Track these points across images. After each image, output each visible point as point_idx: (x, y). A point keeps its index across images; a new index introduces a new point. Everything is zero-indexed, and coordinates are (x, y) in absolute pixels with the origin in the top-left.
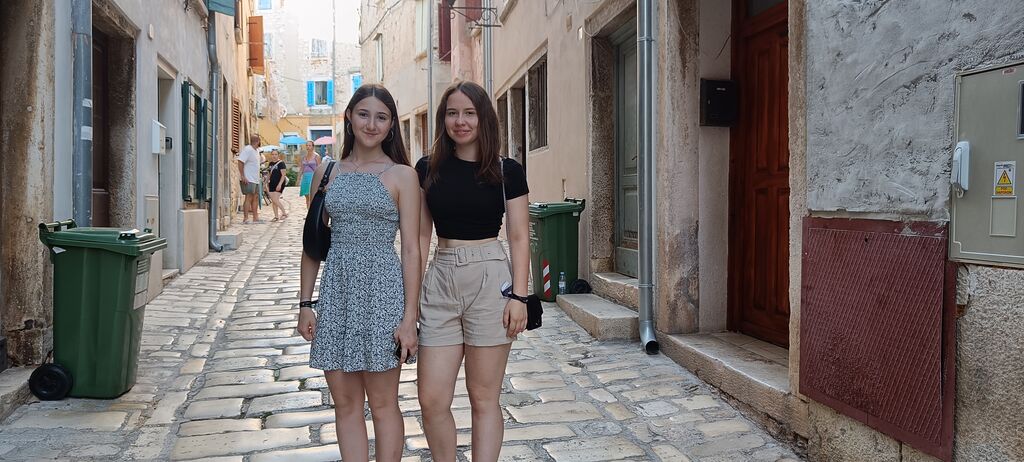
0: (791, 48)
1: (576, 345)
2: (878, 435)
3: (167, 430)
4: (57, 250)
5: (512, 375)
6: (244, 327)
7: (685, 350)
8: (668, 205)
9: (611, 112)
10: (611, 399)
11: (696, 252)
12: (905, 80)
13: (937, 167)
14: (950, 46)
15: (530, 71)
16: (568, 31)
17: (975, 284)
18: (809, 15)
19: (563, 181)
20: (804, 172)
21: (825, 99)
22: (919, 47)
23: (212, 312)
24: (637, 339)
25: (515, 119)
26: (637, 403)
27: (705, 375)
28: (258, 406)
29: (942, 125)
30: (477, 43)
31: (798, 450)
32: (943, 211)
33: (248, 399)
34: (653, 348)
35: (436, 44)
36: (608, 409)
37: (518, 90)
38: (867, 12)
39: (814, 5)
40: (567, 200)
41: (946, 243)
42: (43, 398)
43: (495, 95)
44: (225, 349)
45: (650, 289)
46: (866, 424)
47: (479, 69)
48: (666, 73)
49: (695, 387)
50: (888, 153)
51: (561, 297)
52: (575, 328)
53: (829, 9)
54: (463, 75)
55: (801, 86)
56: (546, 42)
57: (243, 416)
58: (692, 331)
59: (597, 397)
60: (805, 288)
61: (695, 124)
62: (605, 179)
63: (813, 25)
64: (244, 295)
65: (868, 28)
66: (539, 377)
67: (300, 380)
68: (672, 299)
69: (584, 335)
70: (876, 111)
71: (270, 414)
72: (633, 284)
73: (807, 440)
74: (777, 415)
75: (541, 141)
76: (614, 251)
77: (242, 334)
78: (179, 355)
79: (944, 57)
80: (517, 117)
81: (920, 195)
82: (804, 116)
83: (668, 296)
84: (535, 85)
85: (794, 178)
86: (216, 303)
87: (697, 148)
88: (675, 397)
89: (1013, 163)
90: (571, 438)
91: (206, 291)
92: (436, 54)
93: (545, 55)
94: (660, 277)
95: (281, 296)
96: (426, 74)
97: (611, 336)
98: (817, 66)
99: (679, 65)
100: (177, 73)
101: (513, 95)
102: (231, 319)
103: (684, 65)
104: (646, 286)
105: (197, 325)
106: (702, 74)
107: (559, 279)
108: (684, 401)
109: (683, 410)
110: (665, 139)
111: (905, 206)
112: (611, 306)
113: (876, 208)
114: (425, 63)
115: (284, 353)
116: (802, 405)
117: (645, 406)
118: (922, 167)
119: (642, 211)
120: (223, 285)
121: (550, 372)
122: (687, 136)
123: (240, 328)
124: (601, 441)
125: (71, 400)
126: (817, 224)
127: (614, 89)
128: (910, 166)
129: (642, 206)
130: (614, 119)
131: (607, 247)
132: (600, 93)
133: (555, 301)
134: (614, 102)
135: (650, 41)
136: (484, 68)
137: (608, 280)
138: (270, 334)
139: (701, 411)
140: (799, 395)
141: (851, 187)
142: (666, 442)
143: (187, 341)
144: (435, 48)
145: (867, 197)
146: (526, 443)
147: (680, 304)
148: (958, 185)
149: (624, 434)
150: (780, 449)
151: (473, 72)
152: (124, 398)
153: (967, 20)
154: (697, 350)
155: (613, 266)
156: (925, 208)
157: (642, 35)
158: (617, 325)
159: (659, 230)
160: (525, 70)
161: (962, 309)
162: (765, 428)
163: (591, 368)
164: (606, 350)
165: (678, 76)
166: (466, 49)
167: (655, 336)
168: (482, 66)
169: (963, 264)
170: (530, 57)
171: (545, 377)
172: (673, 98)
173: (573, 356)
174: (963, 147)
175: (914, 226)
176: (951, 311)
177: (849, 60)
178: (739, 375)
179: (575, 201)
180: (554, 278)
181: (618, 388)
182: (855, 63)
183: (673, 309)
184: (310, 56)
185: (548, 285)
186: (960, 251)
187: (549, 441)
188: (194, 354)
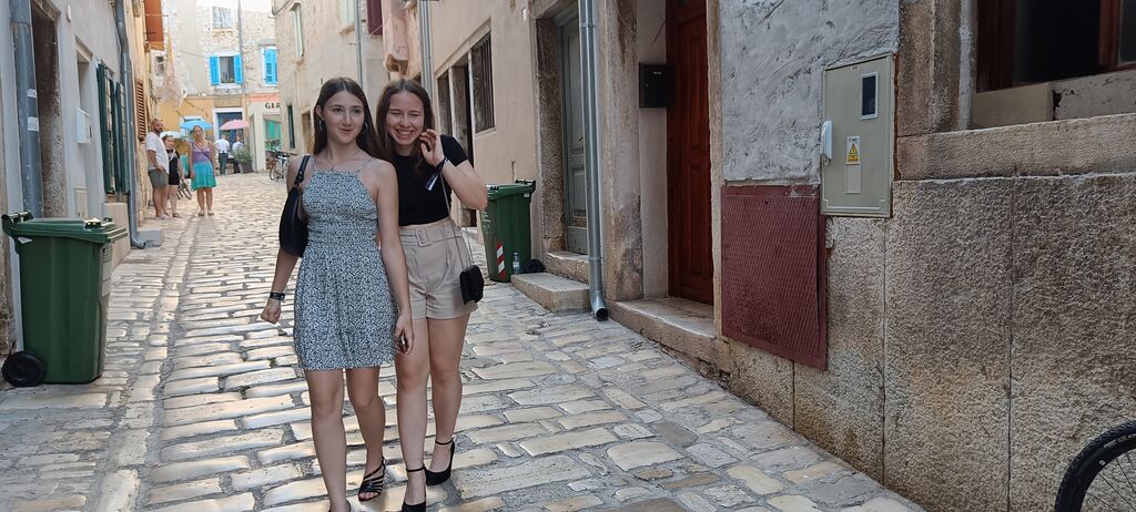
0: (709, 40)
1: (532, 318)
2: (779, 359)
3: (152, 405)
4: (23, 241)
5: (474, 345)
6: (197, 318)
7: (632, 314)
8: (612, 182)
9: (558, 93)
10: (566, 358)
11: (639, 225)
12: (791, 72)
13: (812, 142)
14: (818, 47)
15: (472, 49)
16: (512, 10)
17: (837, 231)
18: (722, 13)
19: (513, 163)
20: (721, 149)
21: (735, 86)
22: (798, 46)
23: (157, 306)
24: (588, 309)
25: (458, 99)
26: (588, 360)
27: (647, 333)
28: (234, 382)
29: (814, 109)
30: (412, 16)
31: (722, 384)
32: (816, 176)
33: (223, 378)
34: (603, 315)
35: (364, 16)
36: (563, 366)
37: (461, 68)
38: (763, 15)
39: (725, 5)
40: (517, 182)
41: (818, 201)
42: (16, 384)
43: (435, 74)
44: (183, 337)
45: (599, 261)
46: (771, 352)
47: (416, 45)
48: (607, 58)
49: (641, 344)
50: (780, 132)
51: (515, 277)
52: (530, 303)
53: (737, 9)
54: (398, 52)
55: (718, 74)
56: (489, 20)
57: (221, 391)
58: (638, 297)
59: (553, 357)
60: (724, 246)
61: (635, 107)
62: (554, 160)
63: (725, 22)
64: (185, 290)
65: (765, 28)
66: (499, 345)
67: (268, 359)
68: (619, 268)
69: (539, 309)
70: (771, 97)
71: (248, 387)
72: (585, 259)
73: (729, 374)
74: (707, 358)
75: (488, 122)
76: (565, 230)
77: (197, 324)
78: (137, 345)
79: (815, 55)
80: (460, 98)
81: (802, 164)
82: (720, 100)
83: (615, 266)
84: (479, 63)
85: (714, 155)
86: (159, 298)
87: (637, 128)
88: (622, 352)
89: (858, 137)
90: (532, 388)
91: (143, 287)
92: (364, 27)
93: (489, 33)
94: (607, 250)
95: (225, 288)
96: (354, 49)
97: (564, 307)
98: (728, 57)
99: (618, 50)
100: (91, 55)
101: (455, 73)
102: (179, 311)
103: (623, 51)
104: (595, 258)
105: (146, 318)
106: (641, 58)
107: (513, 260)
108: (630, 356)
109: (628, 362)
110: (608, 121)
111: (792, 173)
112: (564, 281)
113: (772, 176)
114: (353, 37)
115: (246, 338)
116: (725, 345)
117: (596, 361)
118: (802, 142)
119: (589, 190)
120: (159, 280)
121: (510, 341)
122: (628, 118)
123: (192, 319)
124: (558, 389)
125: (45, 386)
126: (733, 191)
127: (561, 70)
128: (794, 141)
129: (589, 184)
130: (561, 100)
131: (558, 227)
132: (546, 75)
133: (509, 281)
134: (561, 84)
135: (591, 27)
136: (422, 45)
137: (561, 258)
138: (225, 322)
139: (645, 362)
140: (723, 337)
141: (755, 160)
142: (615, 386)
143: (143, 333)
144: (364, 21)
145: (766, 167)
146: (493, 393)
147: (626, 274)
148: (825, 156)
149: (577, 383)
150: (709, 385)
151: (408, 48)
152: (98, 382)
153: (828, 26)
154: (642, 312)
155: (565, 245)
156: (804, 174)
157: (584, 21)
158: (570, 297)
159: (605, 206)
160: (467, 48)
161: (830, 251)
162: (698, 371)
163: (546, 335)
164: (560, 320)
165: (618, 61)
166: (399, 22)
167: (605, 304)
168: (418, 42)
169: (830, 217)
170: (473, 35)
171: (505, 344)
172: (613, 82)
173: (530, 327)
174: (827, 124)
175: (799, 189)
176: (823, 253)
177: (752, 53)
178: (676, 328)
179: (526, 183)
180: (508, 258)
181: (572, 349)
182: (756, 56)
183: (620, 278)
184: (211, 27)
185: (502, 266)
186: (828, 207)
187: (513, 391)
188: (154, 342)
